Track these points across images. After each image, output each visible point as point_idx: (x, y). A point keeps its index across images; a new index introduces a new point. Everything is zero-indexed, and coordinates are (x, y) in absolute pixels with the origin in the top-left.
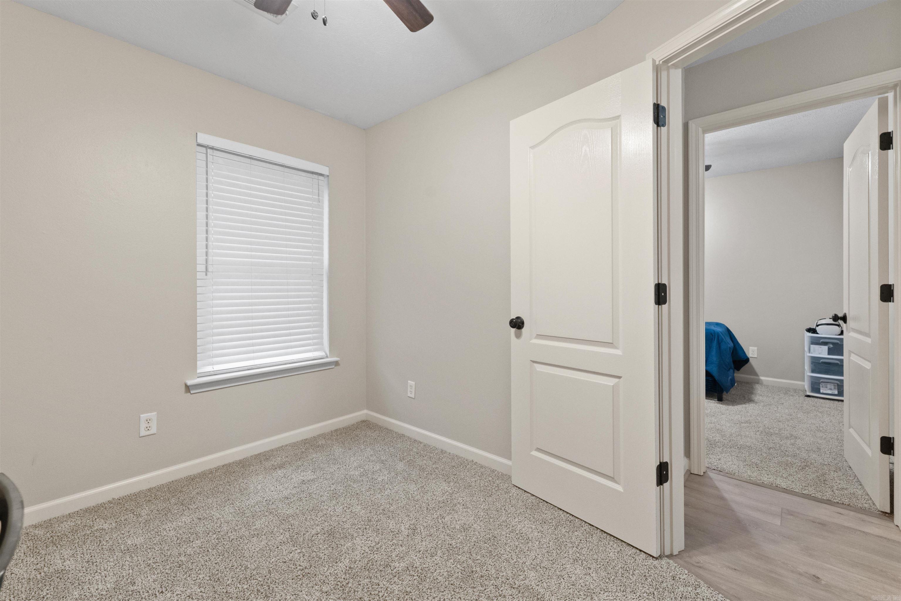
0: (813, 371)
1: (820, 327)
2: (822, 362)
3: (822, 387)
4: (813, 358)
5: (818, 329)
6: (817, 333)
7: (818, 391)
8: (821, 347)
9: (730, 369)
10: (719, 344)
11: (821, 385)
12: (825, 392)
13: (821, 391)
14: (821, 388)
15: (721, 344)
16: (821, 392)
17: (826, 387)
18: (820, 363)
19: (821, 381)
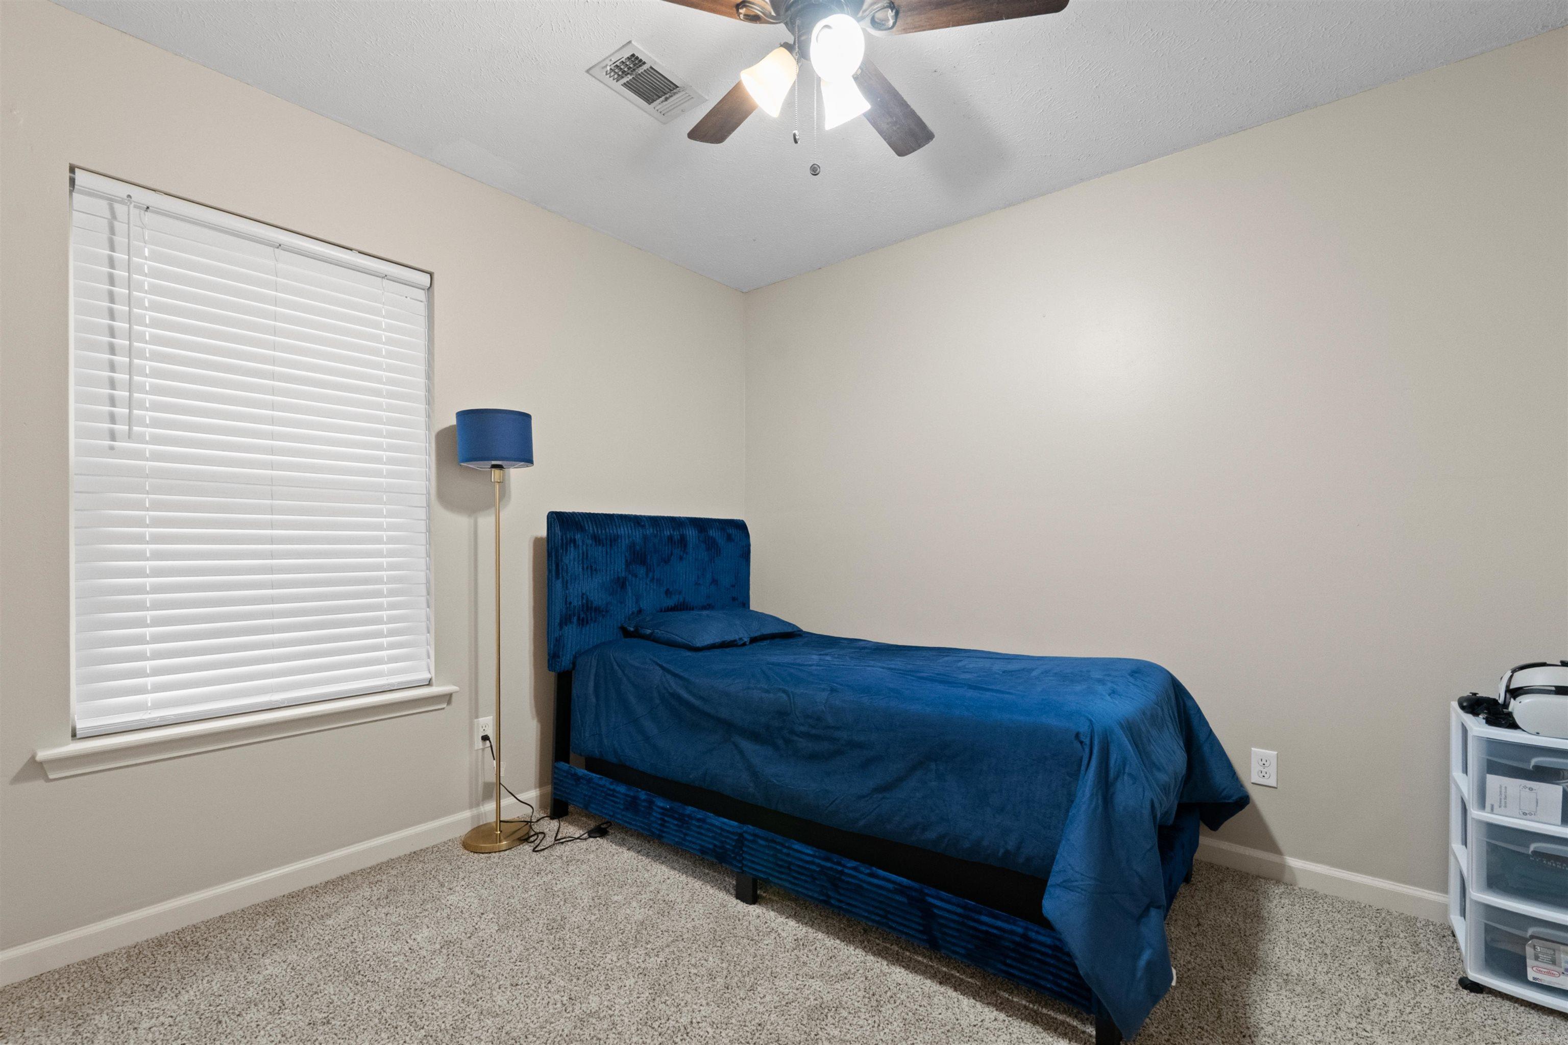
0: (1494, 882)
1: (1526, 700)
2: (1535, 852)
3: (1537, 958)
4: (1494, 830)
5: (1517, 707)
6: (1514, 726)
7: (1518, 973)
8: (1531, 789)
9: (1147, 910)
10: (1106, 786)
11: (1529, 951)
12: (1546, 980)
13: (1531, 974)
14: (1530, 962)
15: (1119, 785)
16: (1530, 978)
17: (1554, 962)
18: (1528, 855)
19: (1531, 931)
